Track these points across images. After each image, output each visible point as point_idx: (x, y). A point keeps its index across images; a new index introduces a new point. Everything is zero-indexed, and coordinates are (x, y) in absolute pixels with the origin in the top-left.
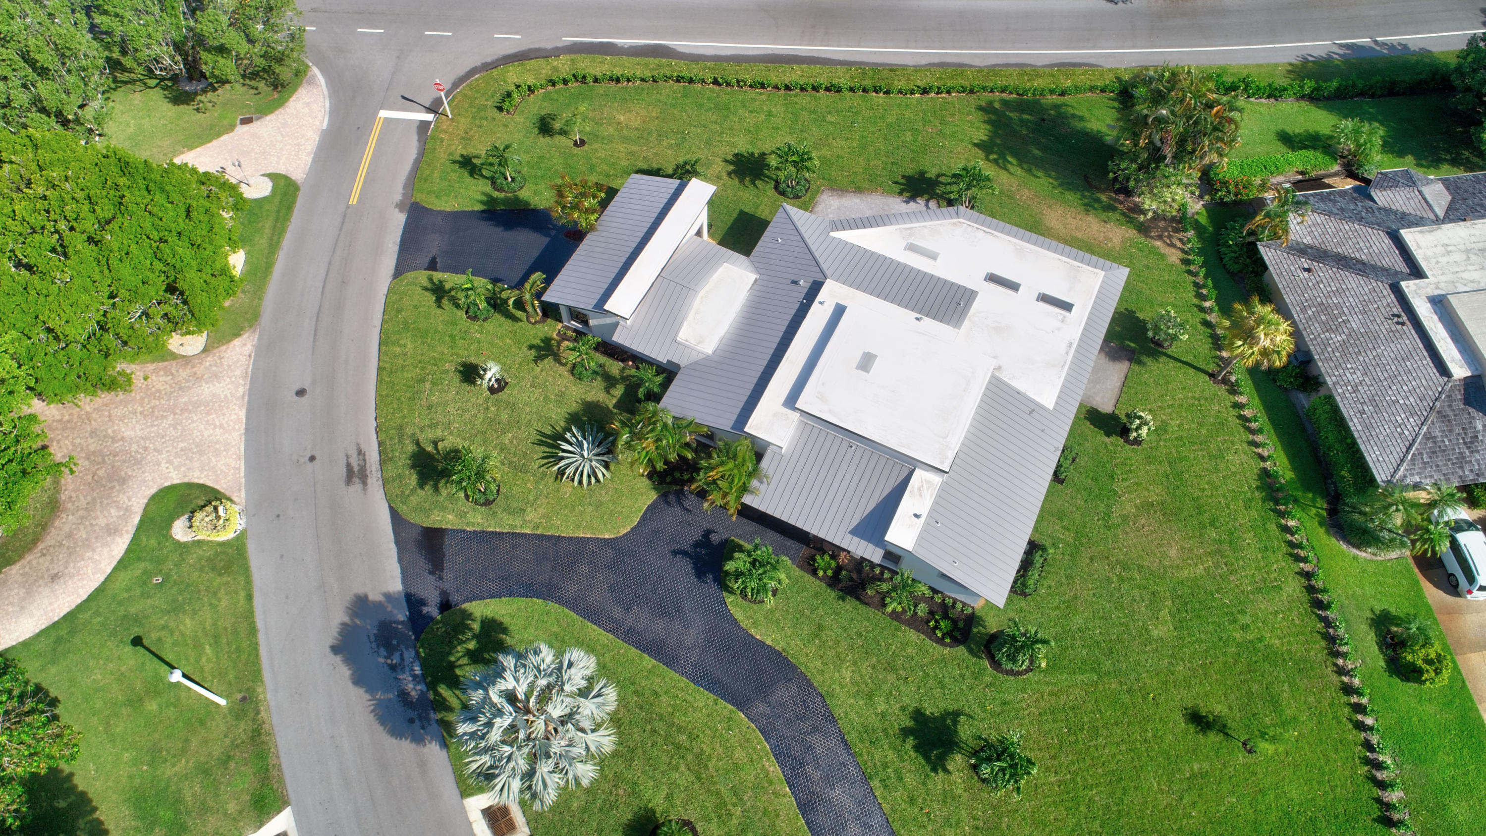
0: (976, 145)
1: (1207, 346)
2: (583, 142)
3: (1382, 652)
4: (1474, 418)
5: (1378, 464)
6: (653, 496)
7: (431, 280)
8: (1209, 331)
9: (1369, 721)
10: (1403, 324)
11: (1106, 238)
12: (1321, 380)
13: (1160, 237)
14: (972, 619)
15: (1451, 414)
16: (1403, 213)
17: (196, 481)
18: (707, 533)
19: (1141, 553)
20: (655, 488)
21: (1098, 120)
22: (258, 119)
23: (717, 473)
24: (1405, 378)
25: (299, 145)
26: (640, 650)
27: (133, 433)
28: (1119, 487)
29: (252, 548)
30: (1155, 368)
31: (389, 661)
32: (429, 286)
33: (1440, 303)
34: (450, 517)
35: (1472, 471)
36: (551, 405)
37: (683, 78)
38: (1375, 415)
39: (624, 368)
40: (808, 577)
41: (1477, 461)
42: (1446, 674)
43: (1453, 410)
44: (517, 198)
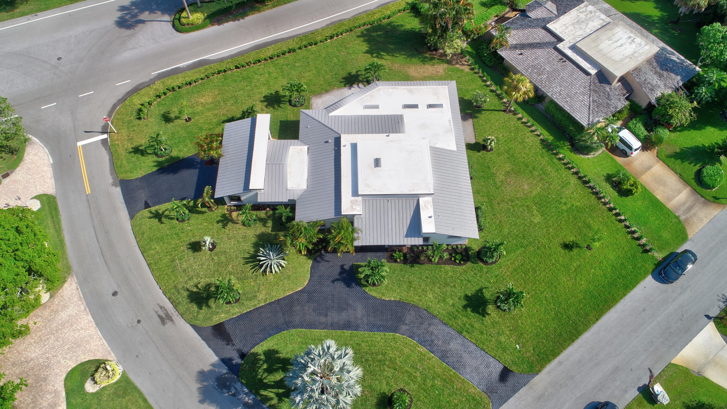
0: (365, 53)
1: (497, 100)
2: (190, 119)
3: (614, 190)
4: (605, 87)
5: (581, 119)
6: (310, 262)
7: (151, 212)
8: (494, 93)
9: (623, 218)
10: (565, 61)
11: (437, 72)
12: (544, 95)
13: (457, 63)
14: (467, 249)
15: (597, 89)
16: (543, 18)
17: (84, 360)
18: (342, 267)
19: (515, 193)
20: (309, 258)
21: (409, 24)
22: (12, 173)
23: (339, 238)
24: (575, 82)
25: (42, 176)
26: (341, 330)
27: (36, 354)
28: (494, 170)
29: (132, 377)
30: (483, 117)
31: (230, 393)
32: (152, 215)
33: (574, 48)
34: (223, 315)
35: (613, 108)
36: (242, 244)
37: (221, 71)
38: (572, 101)
39: (266, 213)
40: (394, 265)
41: (613, 103)
42: (639, 187)
43: (597, 87)
44: (172, 157)
